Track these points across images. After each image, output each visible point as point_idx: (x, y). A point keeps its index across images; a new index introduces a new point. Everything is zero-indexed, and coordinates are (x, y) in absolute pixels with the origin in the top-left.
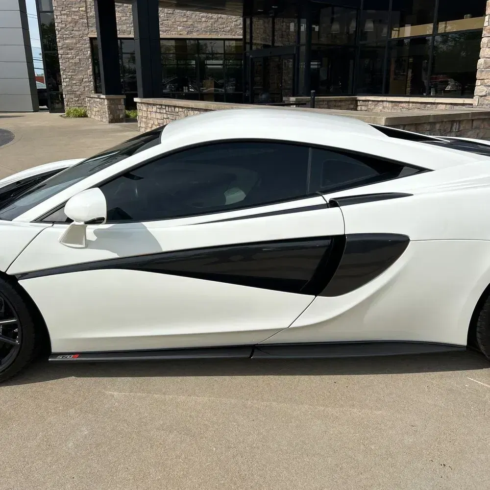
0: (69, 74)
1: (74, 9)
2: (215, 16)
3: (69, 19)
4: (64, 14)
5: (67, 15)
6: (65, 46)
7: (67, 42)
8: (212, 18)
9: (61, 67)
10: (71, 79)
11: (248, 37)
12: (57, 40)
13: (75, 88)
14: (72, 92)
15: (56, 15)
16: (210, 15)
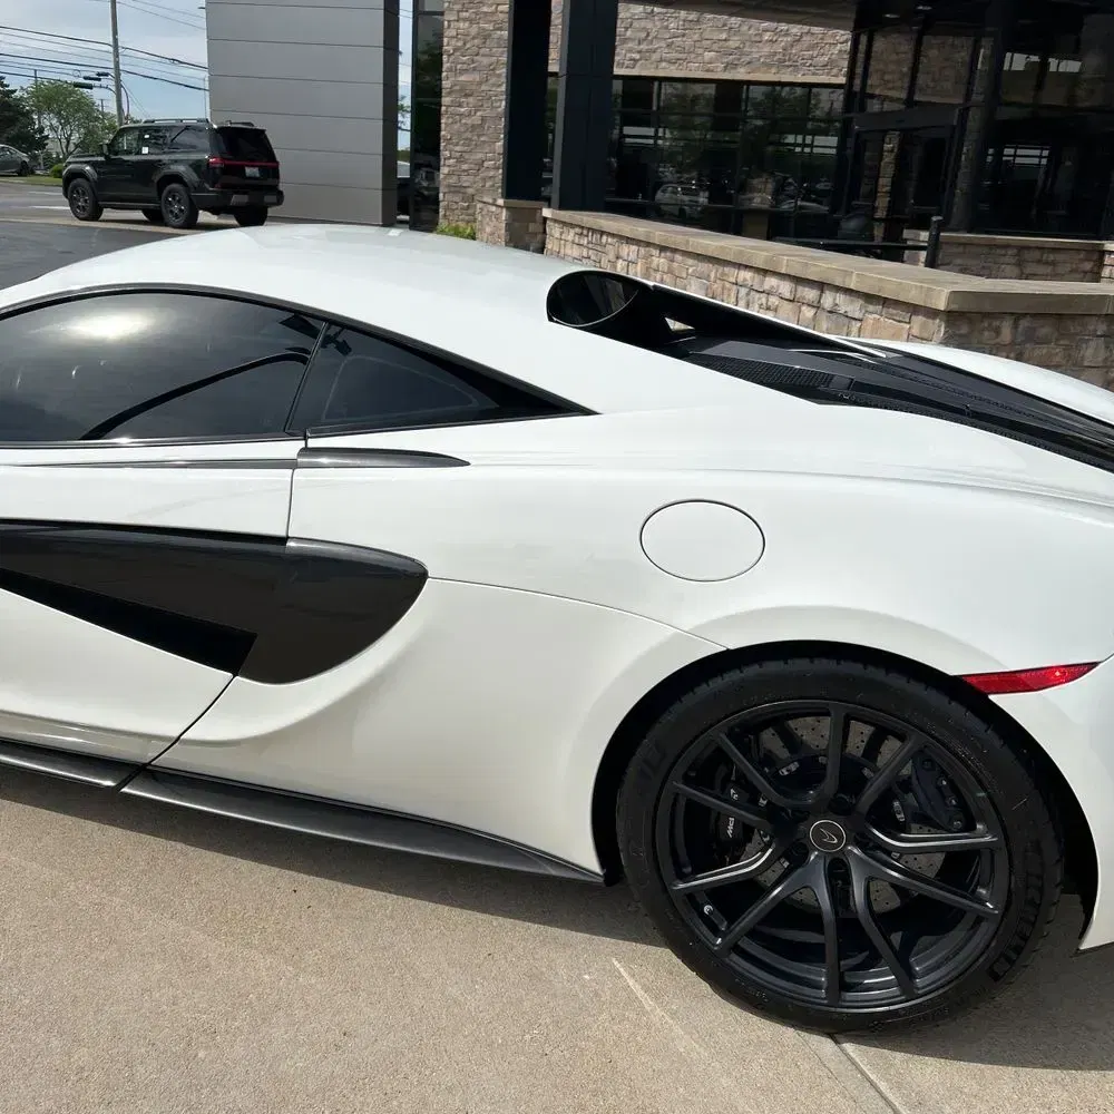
0: (458, 148)
1: (485, 9)
2: (796, 29)
3: (474, 30)
4: (465, 20)
5: (471, 21)
6: (458, 88)
7: (462, 78)
8: (787, 34)
9: (443, 133)
10: (460, 160)
12: (444, 74)
13: (466, 180)
14: (457, 189)
15: (449, 21)
16: (784, 26)
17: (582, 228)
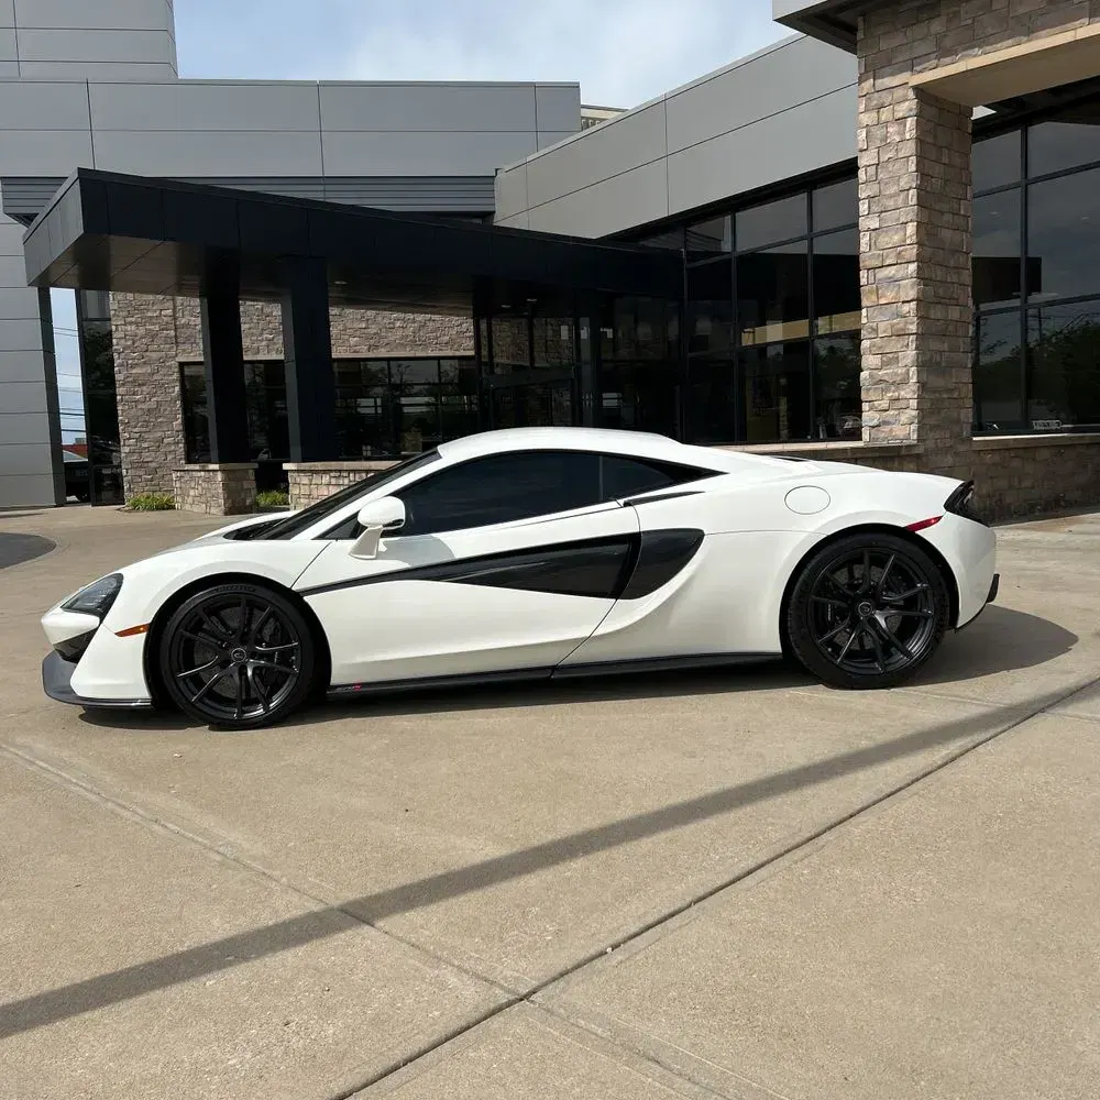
0: (136, 430)
1: (150, 314)
2: (420, 317)
3: (141, 331)
4: (131, 323)
5: (137, 324)
6: (130, 379)
7: (134, 371)
8: (414, 321)
9: (120, 418)
10: (140, 439)
11: (484, 352)
12: (116, 369)
13: (147, 457)
14: (142, 464)
15: (116, 325)
16: (411, 316)
17: (340, 471)
